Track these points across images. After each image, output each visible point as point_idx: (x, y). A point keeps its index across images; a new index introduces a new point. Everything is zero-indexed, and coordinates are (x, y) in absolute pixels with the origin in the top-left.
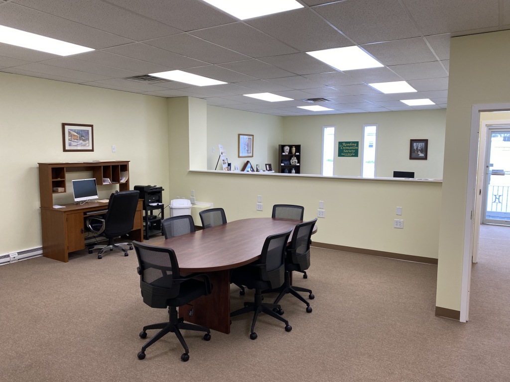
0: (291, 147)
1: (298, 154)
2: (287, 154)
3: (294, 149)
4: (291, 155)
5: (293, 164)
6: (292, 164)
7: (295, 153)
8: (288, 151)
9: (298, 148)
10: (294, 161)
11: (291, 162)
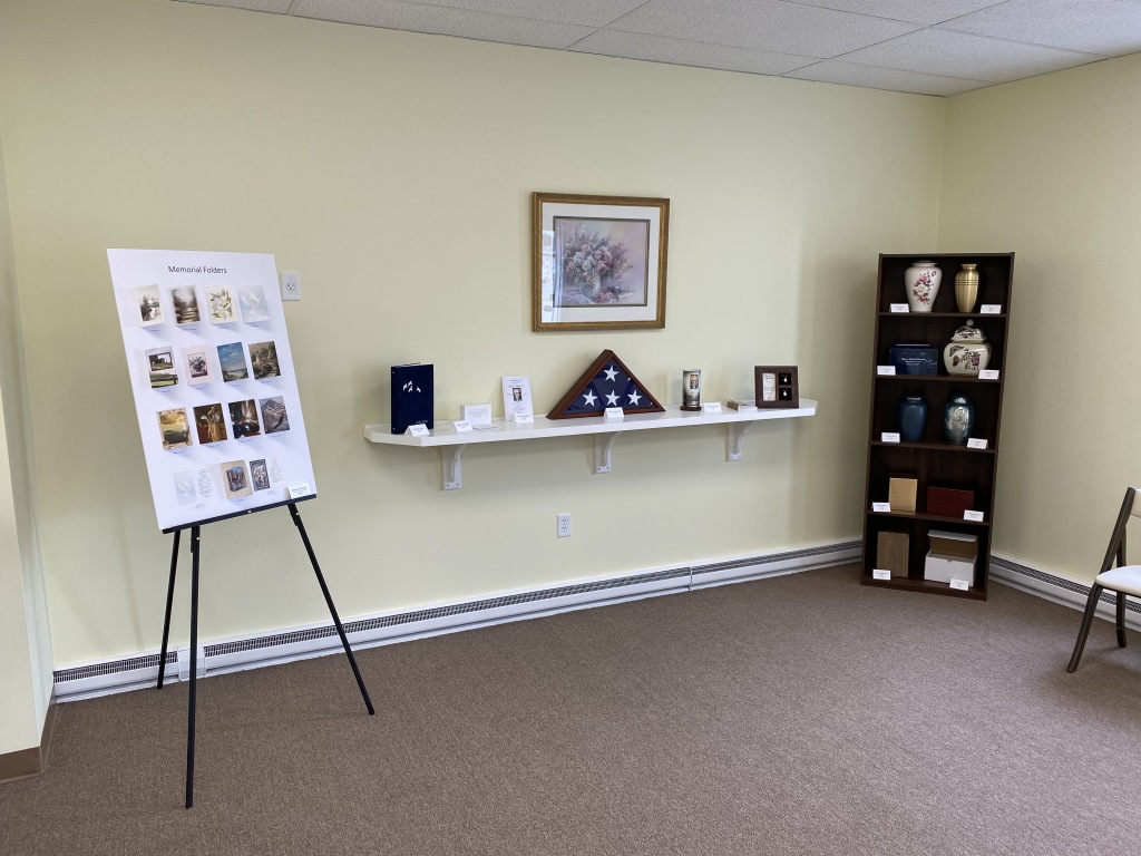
0: (950, 265)
1: (995, 309)
2: (923, 308)
3: (970, 282)
4: (948, 316)
5: (961, 368)
6: (950, 368)
7: (977, 308)
8: (932, 290)
9: (997, 272)
10: (967, 352)
11: (948, 359)
